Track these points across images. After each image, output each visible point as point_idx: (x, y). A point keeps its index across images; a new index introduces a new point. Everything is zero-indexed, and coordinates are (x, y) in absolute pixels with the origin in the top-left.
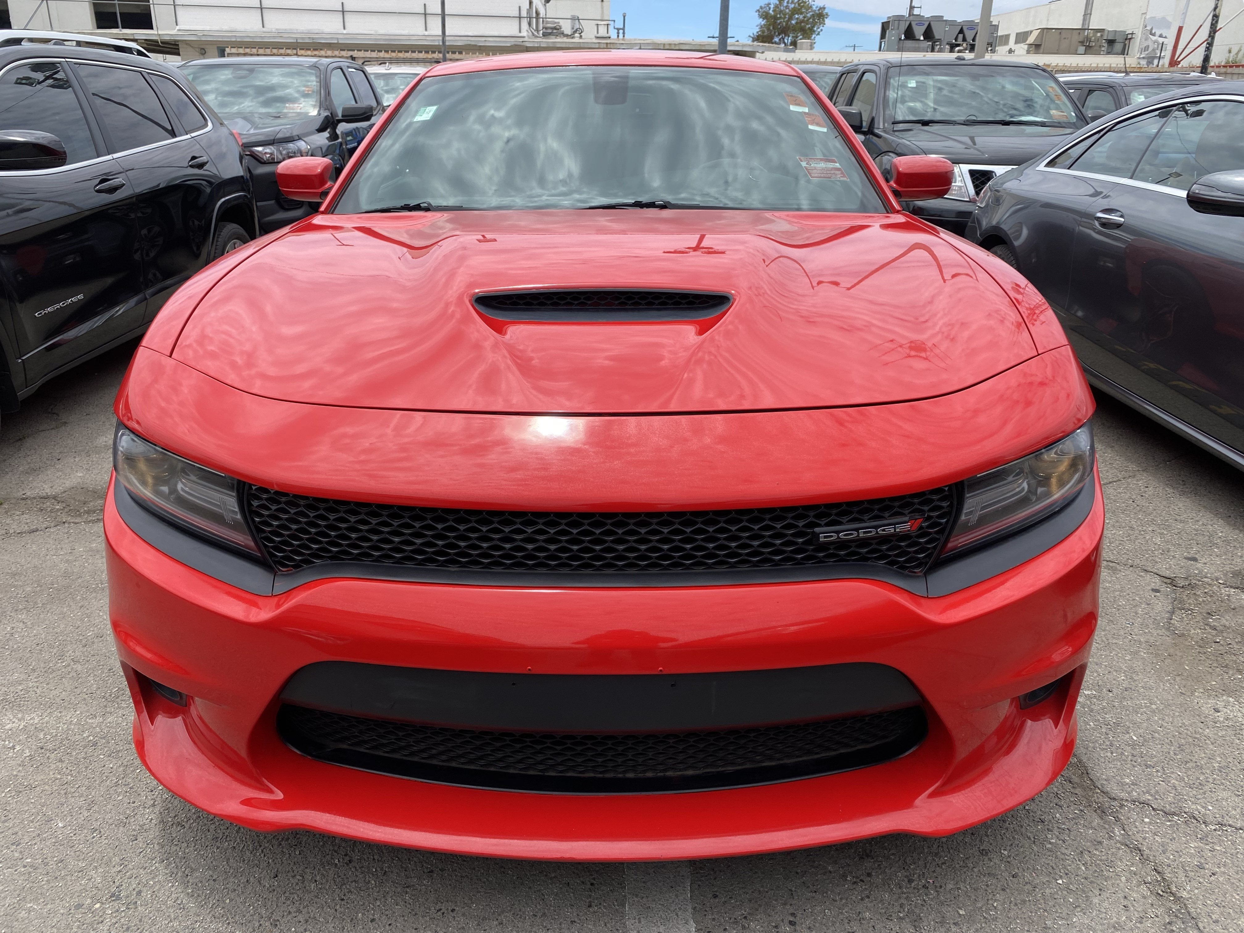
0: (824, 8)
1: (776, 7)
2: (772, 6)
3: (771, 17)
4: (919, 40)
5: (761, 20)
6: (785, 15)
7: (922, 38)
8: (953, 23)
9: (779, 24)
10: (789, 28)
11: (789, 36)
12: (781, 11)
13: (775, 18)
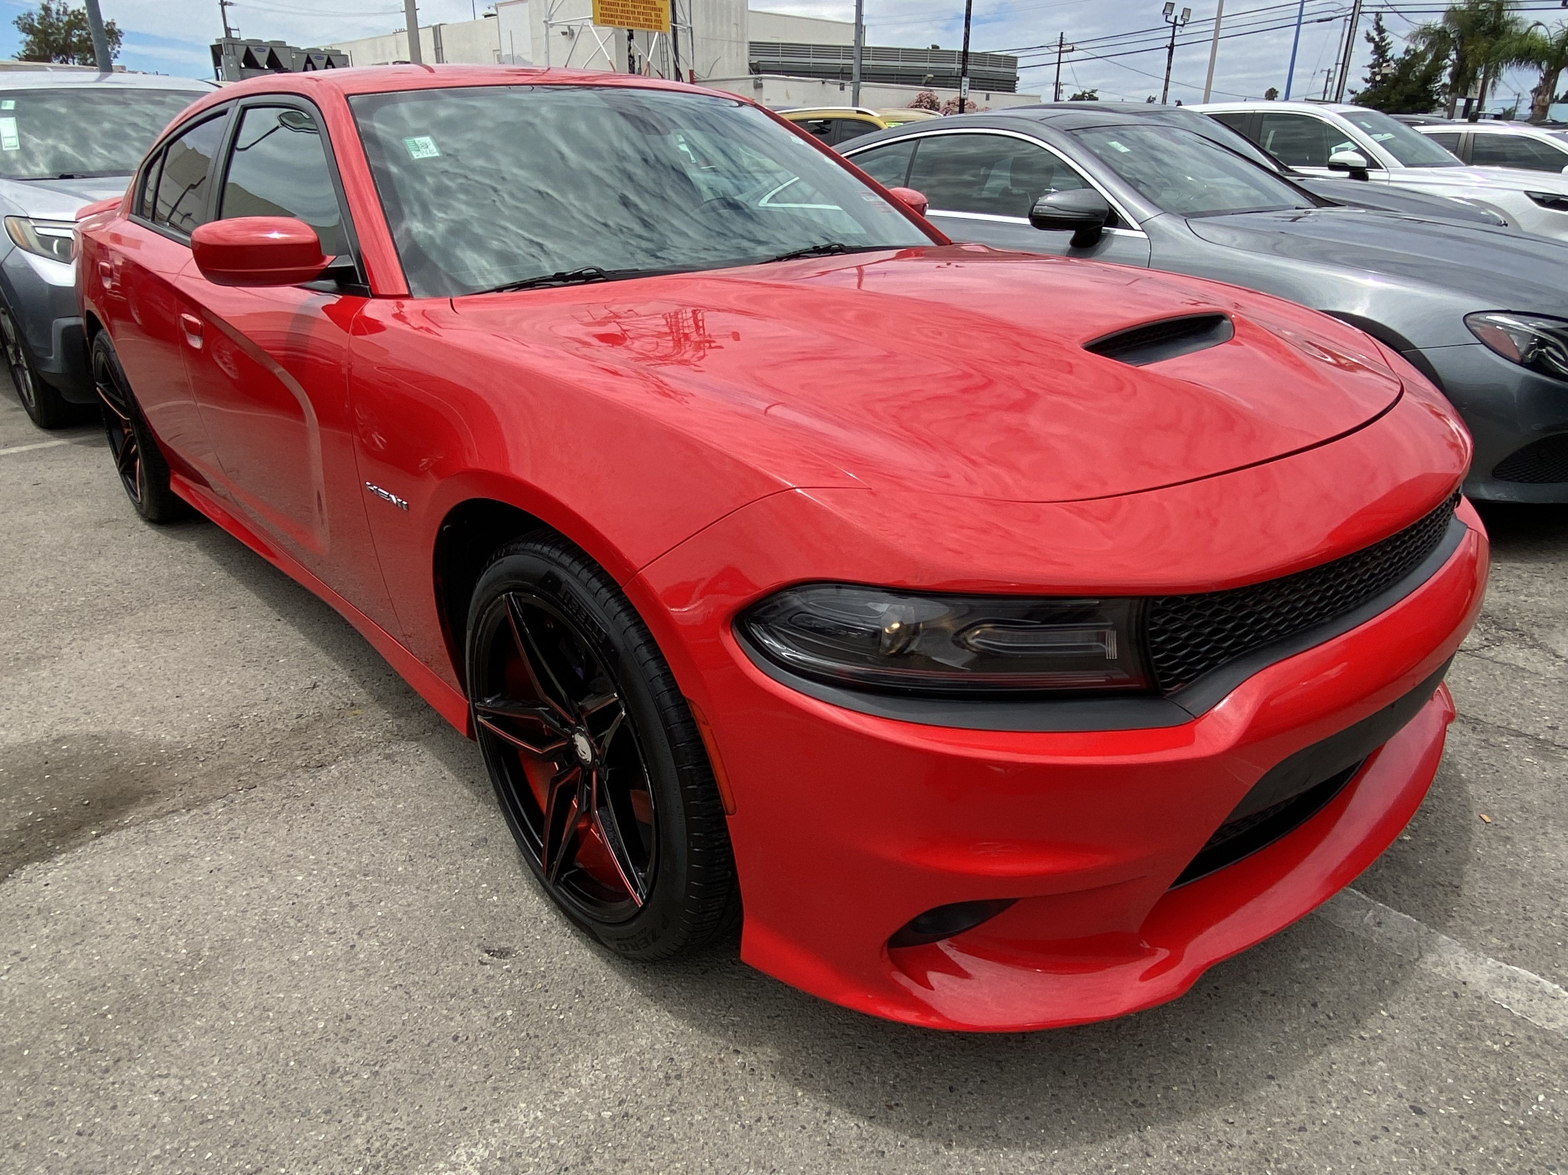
0: (114, 24)
1: (42, 18)
2: (35, 17)
3: (39, 30)
4: (263, 68)
5: (24, 35)
6: (58, 29)
7: (266, 67)
8: (297, 51)
9: (54, 41)
10: (70, 46)
11: (74, 58)
12: (52, 25)
13: (44, 32)
